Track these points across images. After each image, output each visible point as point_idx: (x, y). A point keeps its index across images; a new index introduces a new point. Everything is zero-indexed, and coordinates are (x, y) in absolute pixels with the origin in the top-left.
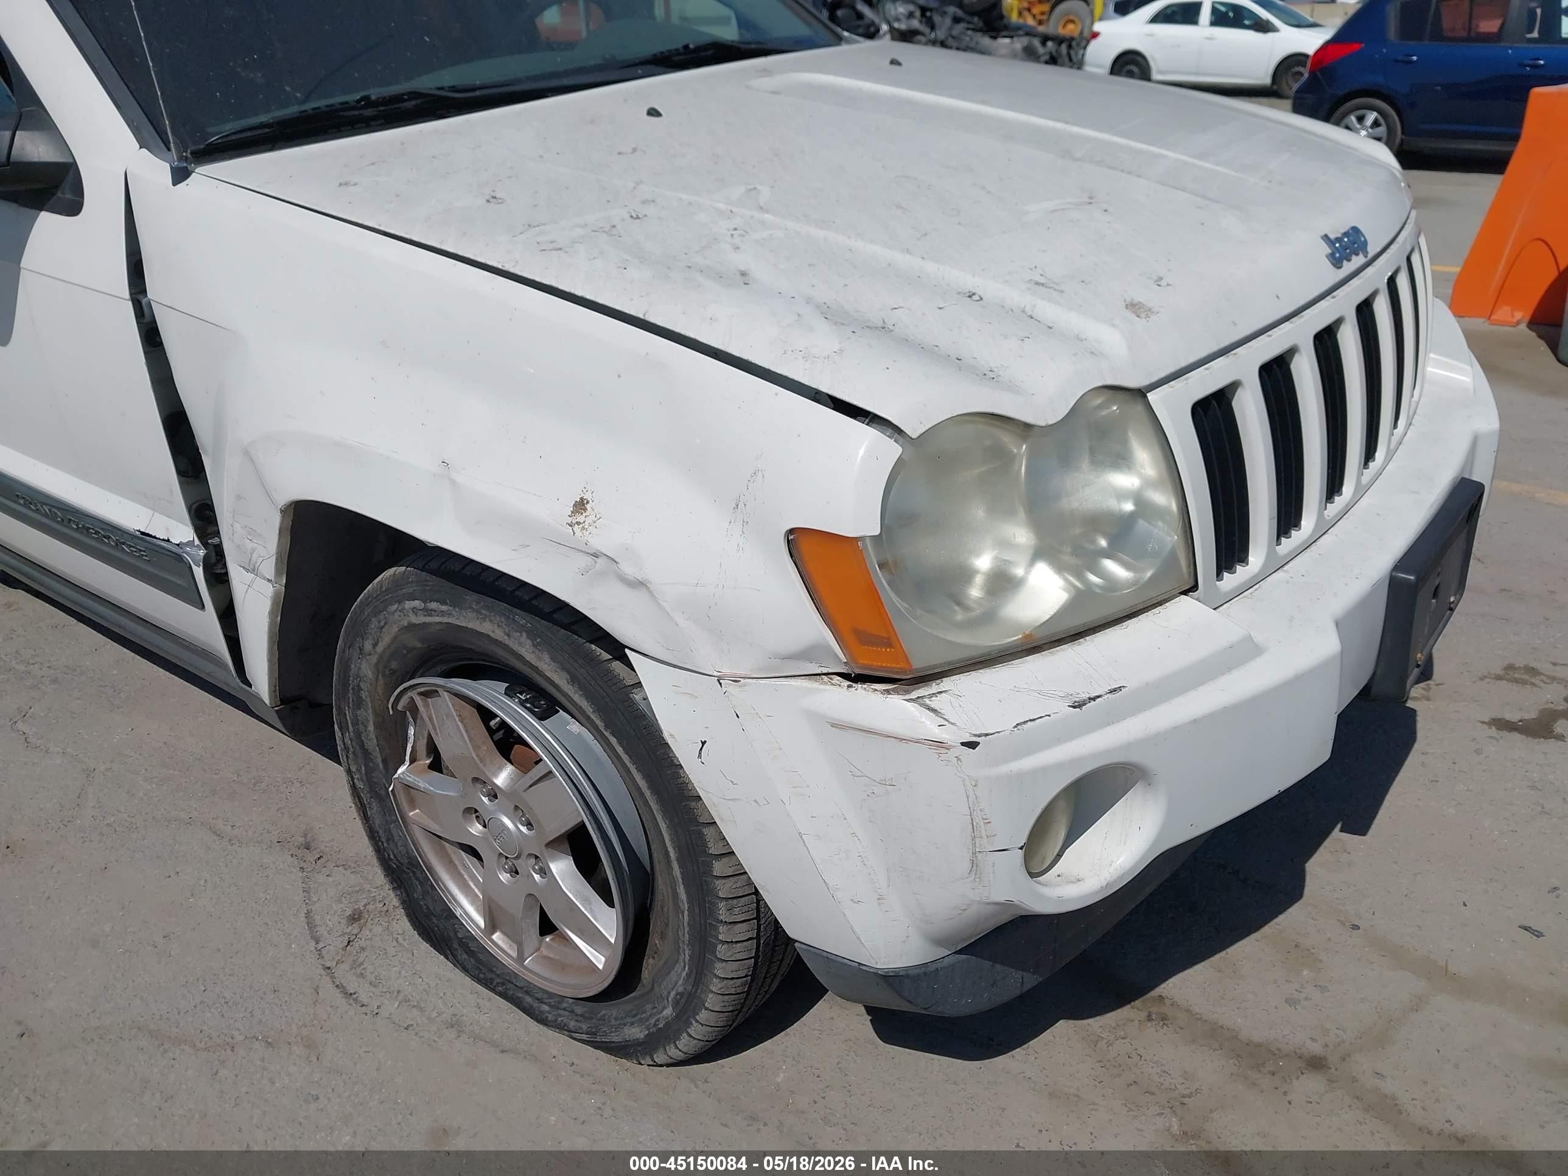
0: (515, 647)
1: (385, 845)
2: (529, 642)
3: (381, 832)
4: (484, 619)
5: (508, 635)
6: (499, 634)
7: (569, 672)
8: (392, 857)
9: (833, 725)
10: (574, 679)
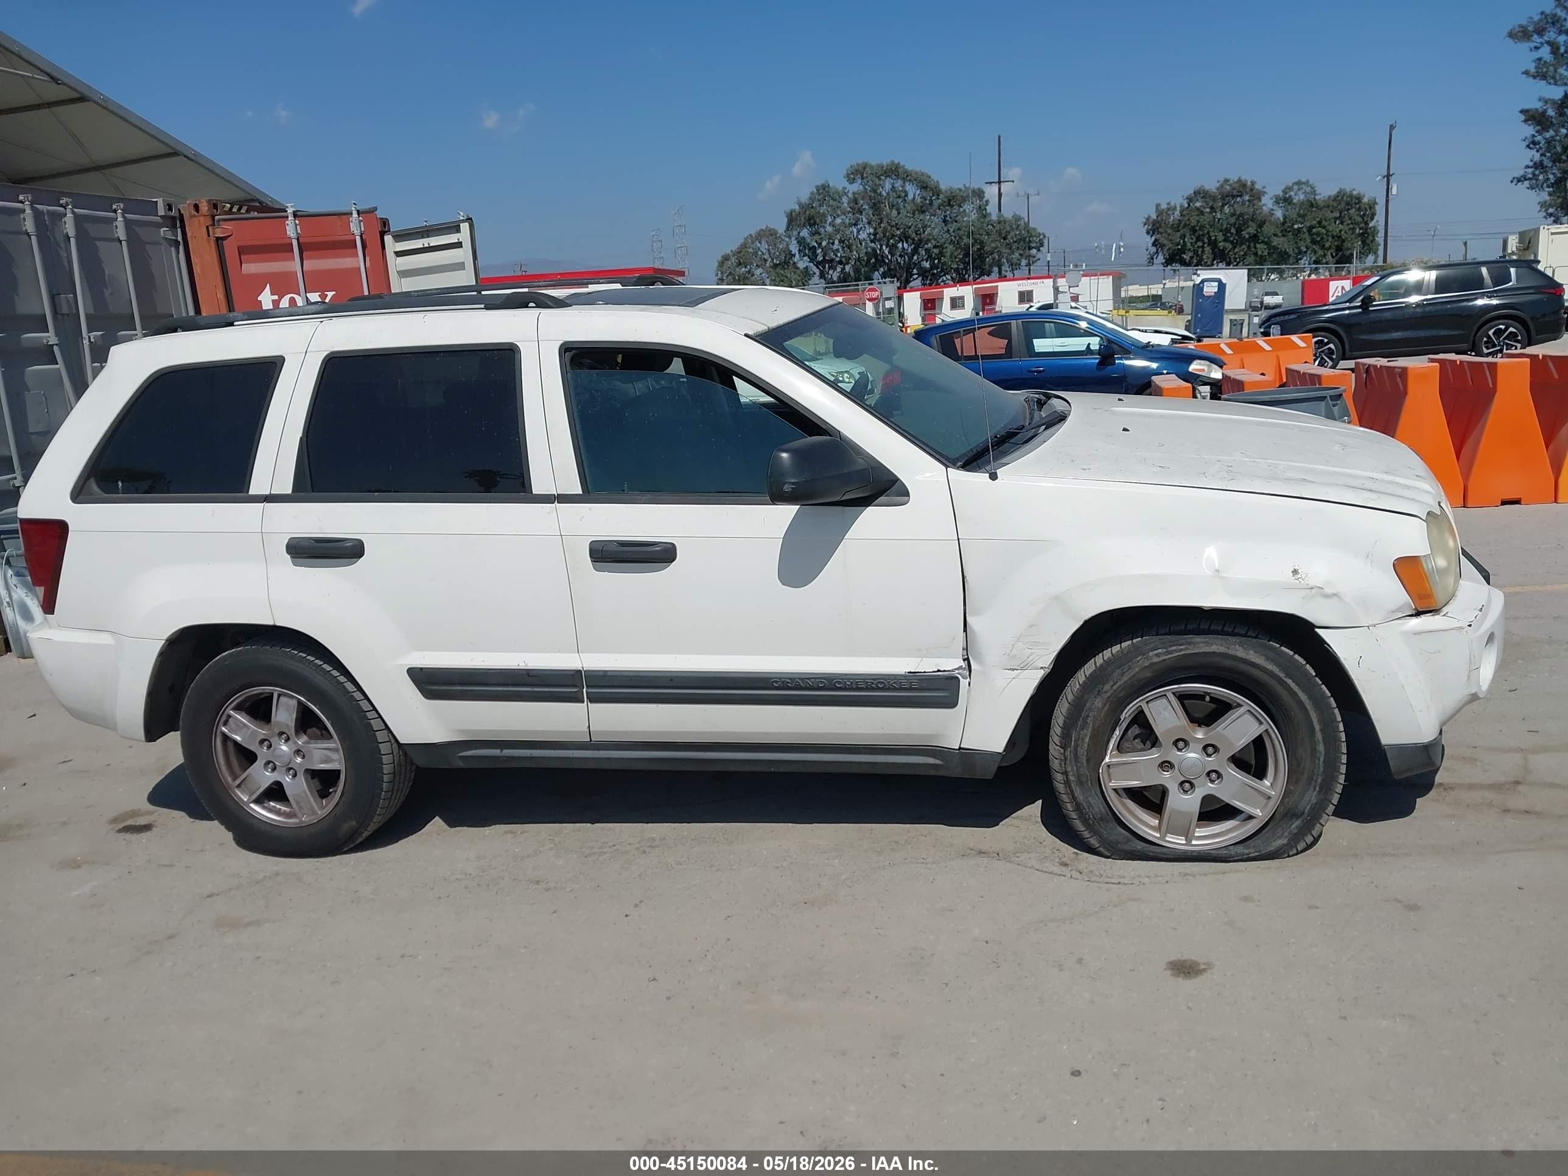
0: (1232, 652)
1: (1087, 810)
2: (1241, 648)
3: (1084, 804)
4: (1212, 645)
5: (1228, 648)
6: (1222, 649)
7: (1265, 656)
8: (1091, 816)
9: (1415, 634)
10: (1268, 659)
